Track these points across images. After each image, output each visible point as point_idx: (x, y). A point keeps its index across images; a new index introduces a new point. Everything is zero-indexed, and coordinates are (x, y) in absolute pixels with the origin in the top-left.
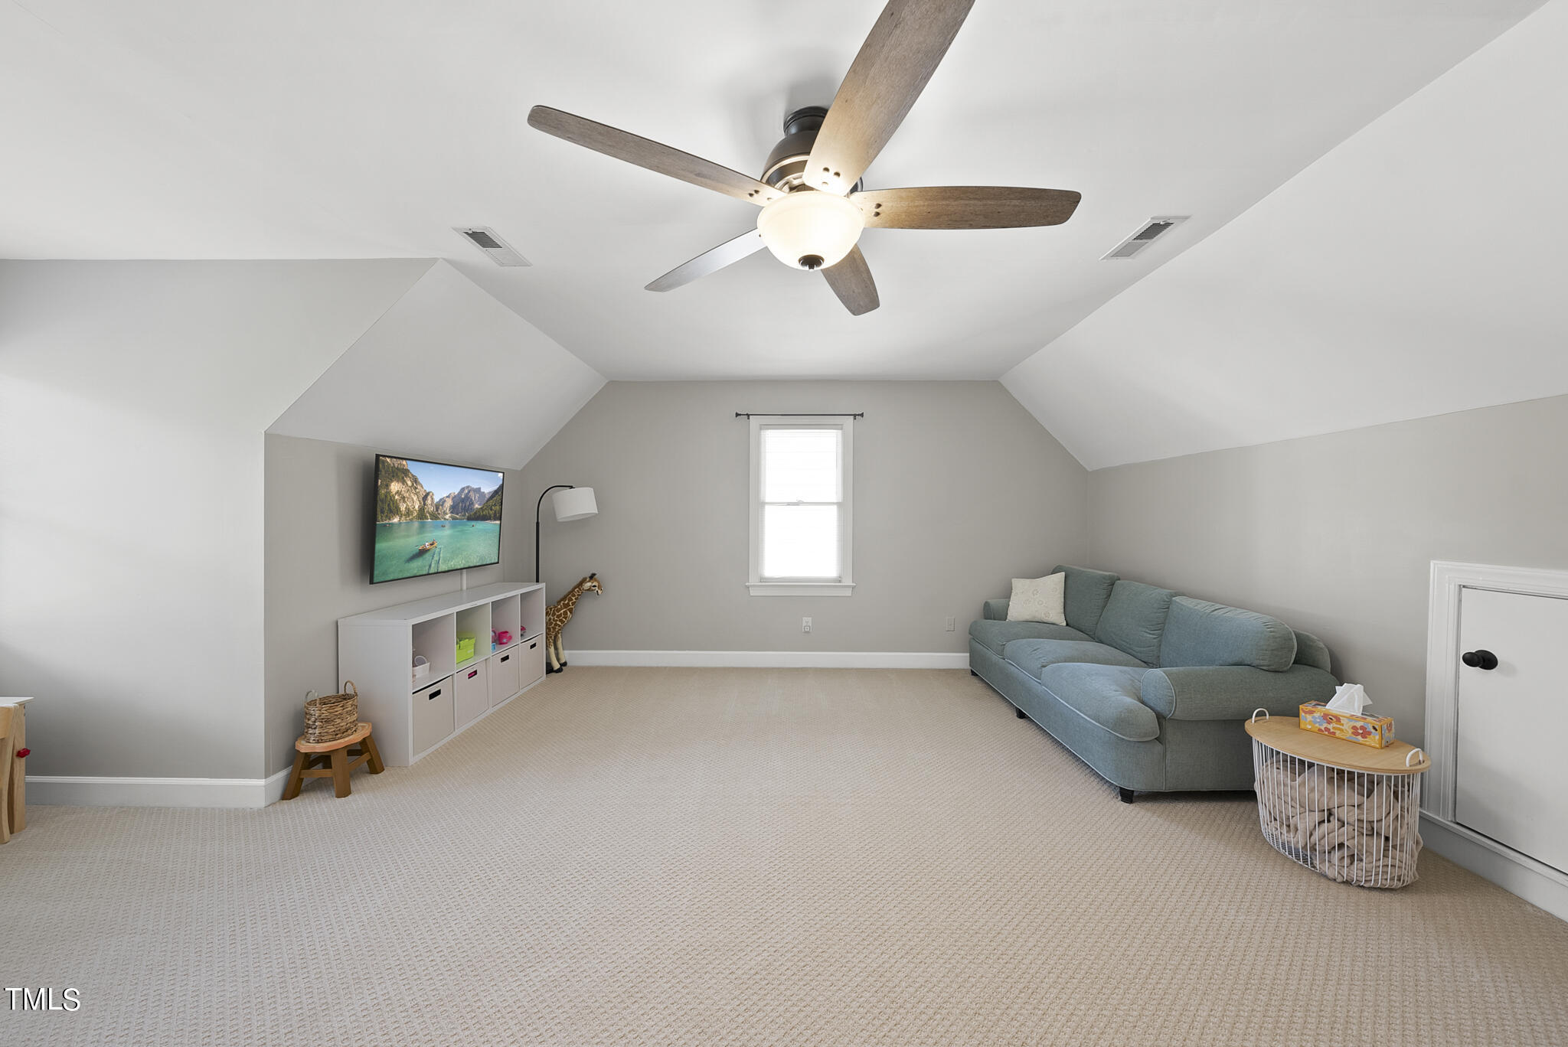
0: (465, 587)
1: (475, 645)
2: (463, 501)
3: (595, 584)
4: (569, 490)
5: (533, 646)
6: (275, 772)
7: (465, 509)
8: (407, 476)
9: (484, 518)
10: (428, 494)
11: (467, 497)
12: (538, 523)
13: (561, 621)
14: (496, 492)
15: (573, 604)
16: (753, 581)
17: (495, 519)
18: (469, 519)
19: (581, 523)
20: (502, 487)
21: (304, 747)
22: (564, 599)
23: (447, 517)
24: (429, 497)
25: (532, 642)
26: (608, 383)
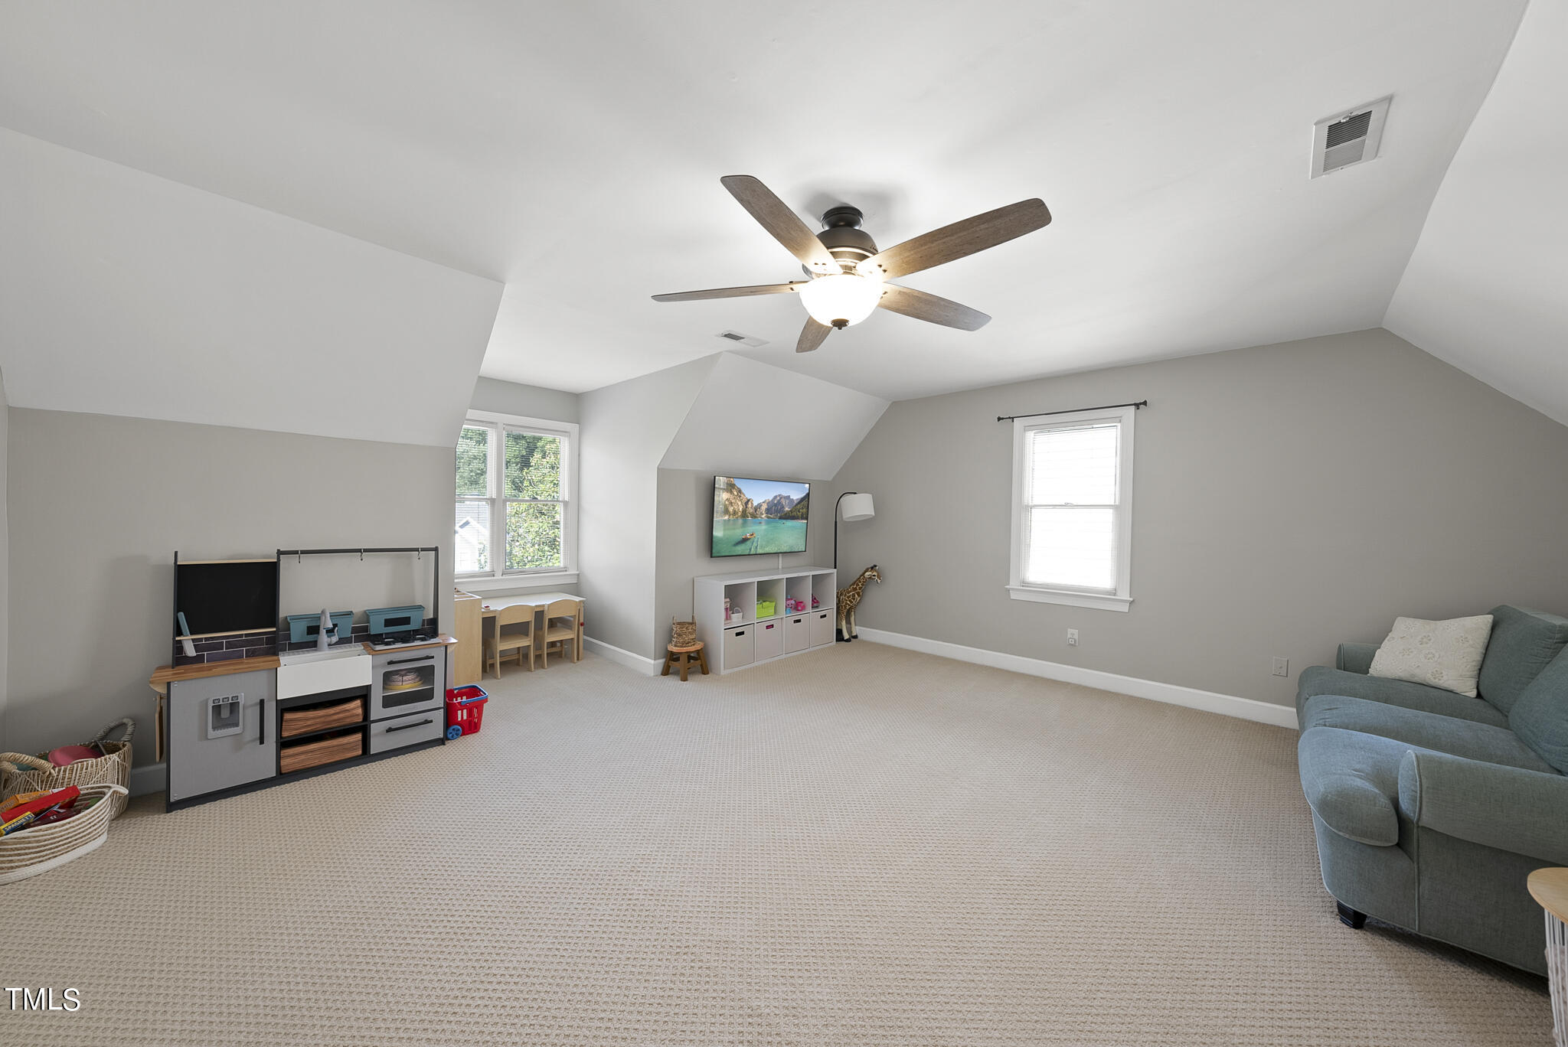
0: (780, 567)
1: (775, 607)
2: (775, 505)
3: (875, 573)
4: (853, 495)
5: (823, 616)
6: (659, 659)
7: (777, 511)
8: (734, 488)
9: (793, 518)
10: (749, 500)
11: (779, 502)
12: (836, 522)
13: (850, 601)
14: (802, 499)
15: (860, 588)
16: (1013, 584)
17: (802, 518)
18: (781, 518)
19: (865, 523)
20: (808, 494)
21: (672, 648)
22: (853, 584)
23: (763, 516)
24: (750, 503)
25: (823, 613)
26: (892, 404)
